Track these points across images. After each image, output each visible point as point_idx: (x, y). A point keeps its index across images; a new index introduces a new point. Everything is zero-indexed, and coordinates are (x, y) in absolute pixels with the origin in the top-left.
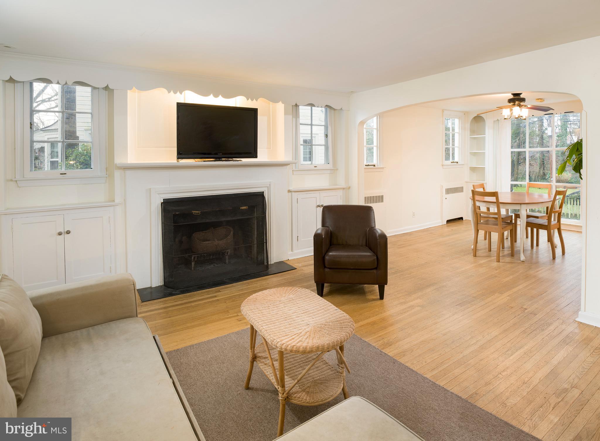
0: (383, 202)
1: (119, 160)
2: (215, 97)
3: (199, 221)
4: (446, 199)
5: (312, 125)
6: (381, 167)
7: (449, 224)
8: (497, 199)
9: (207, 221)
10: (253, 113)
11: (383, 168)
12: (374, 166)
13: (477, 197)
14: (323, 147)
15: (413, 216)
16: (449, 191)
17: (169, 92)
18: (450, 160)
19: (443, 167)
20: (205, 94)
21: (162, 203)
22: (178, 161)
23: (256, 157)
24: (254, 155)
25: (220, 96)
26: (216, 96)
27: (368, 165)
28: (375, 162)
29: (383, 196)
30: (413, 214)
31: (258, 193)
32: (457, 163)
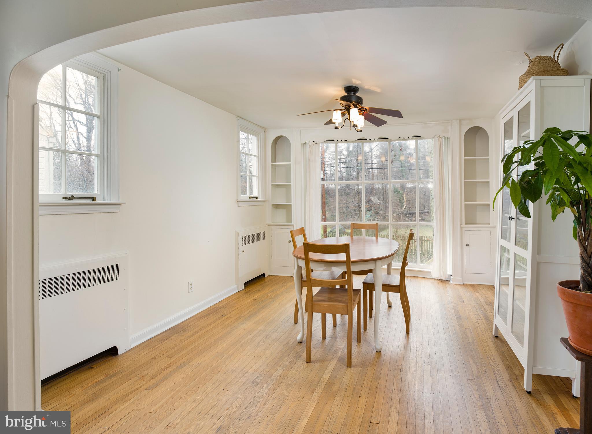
0: (117, 278)
4: (243, 251)
6: (113, 201)
7: (248, 289)
8: (348, 256)
11: (119, 205)
12: (93, 199)
13: (313, 255)
15: (190, 291)
16: (248, 240)
18: (246, 194)
19: (238, 204)
27: (73, 198)
28: (96, 192)
29: (117, 265)
30: (190, 287)
32: (257, 198)
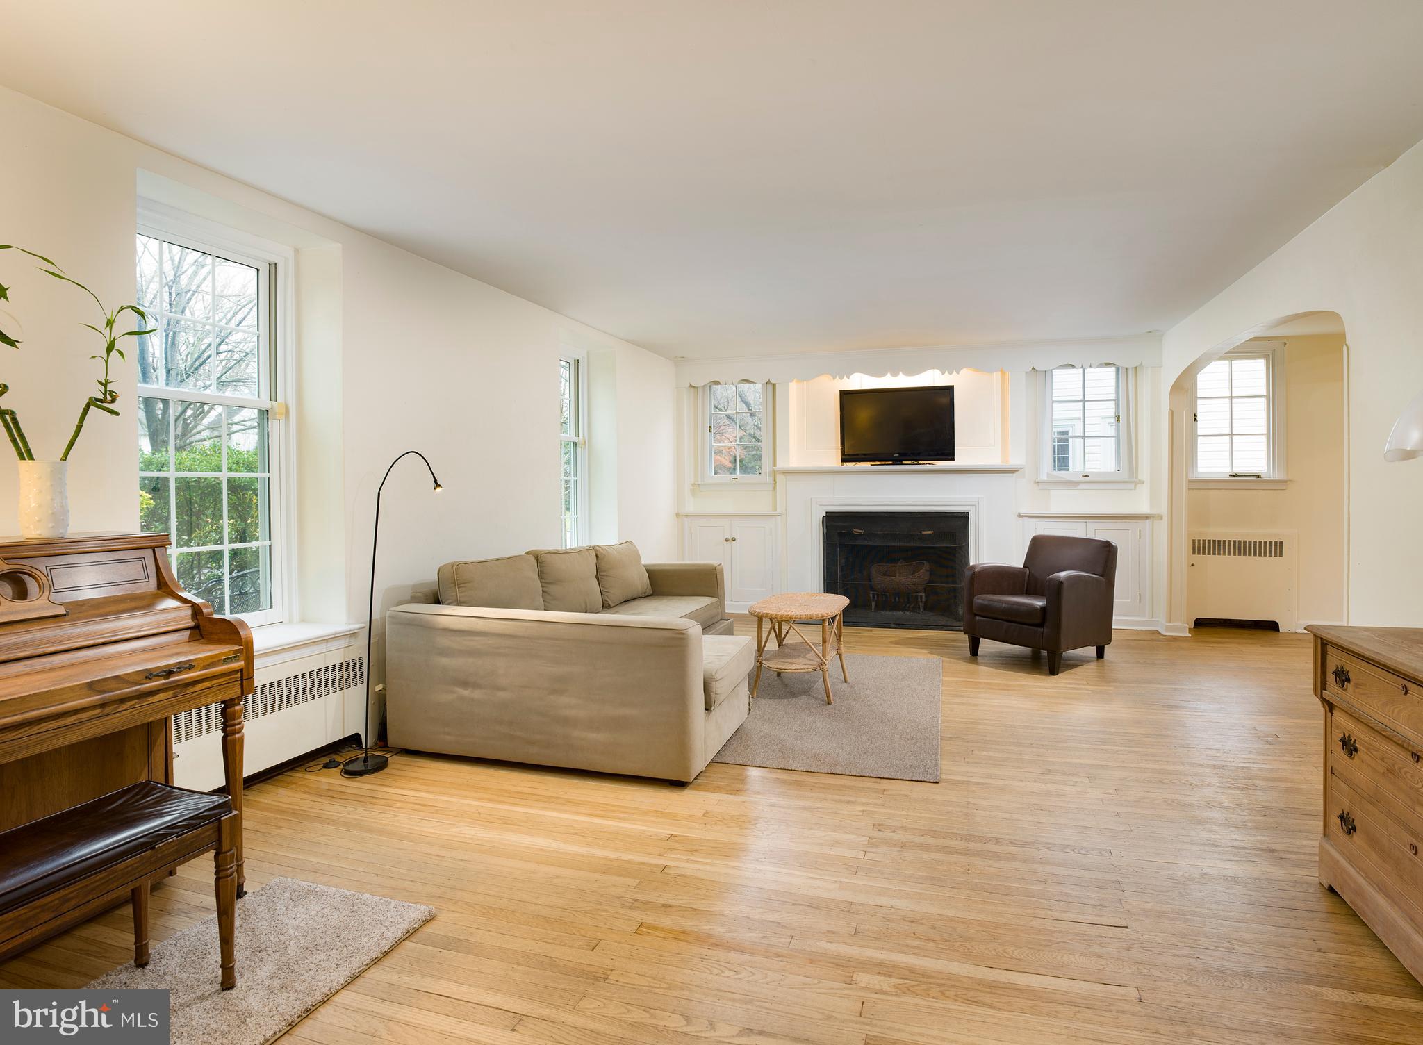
0: (1281, 555)
1: (782, 464)
2: (905, 375)
3: (859, 542)
5: (1084, 401)
9: (870, 543)
10: (949, 390)
12: (1259, 476)
14: (1113, 440)
17: (834, 379)
20: (879, 374)
21: (824, 517)
22: (842, 465)
23: (953, 459)
24: (950, 456)
25: (889, 374)
26: (895, 374)
29: (1281, 543)
31: (959, 514)
